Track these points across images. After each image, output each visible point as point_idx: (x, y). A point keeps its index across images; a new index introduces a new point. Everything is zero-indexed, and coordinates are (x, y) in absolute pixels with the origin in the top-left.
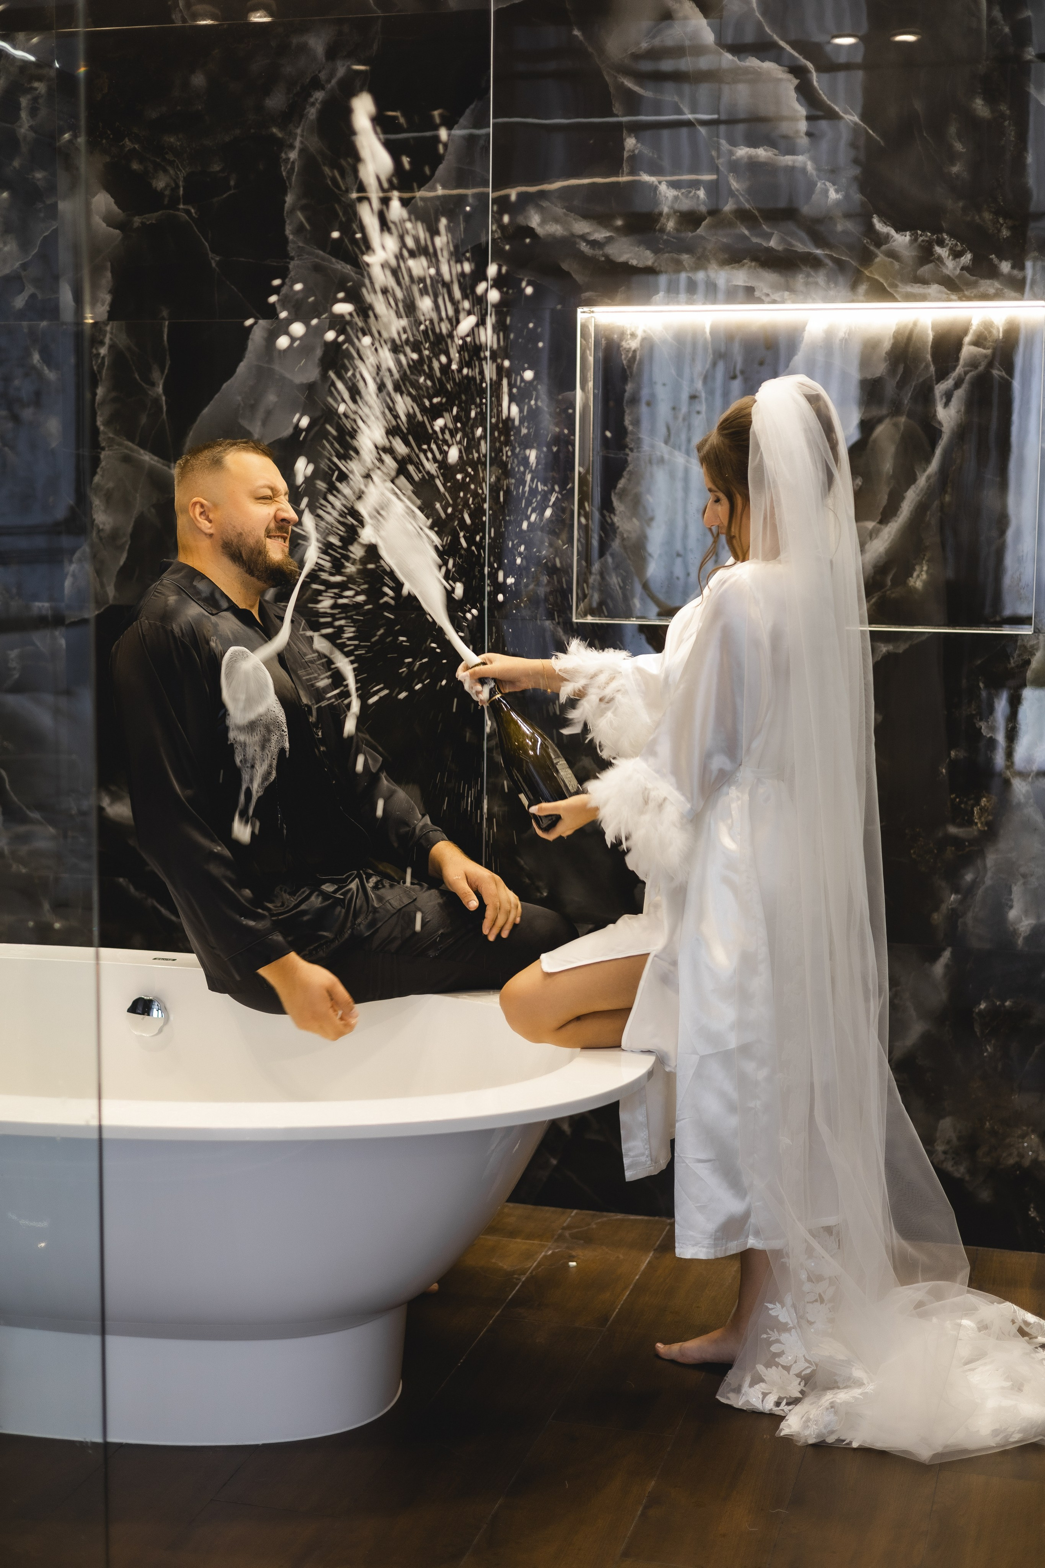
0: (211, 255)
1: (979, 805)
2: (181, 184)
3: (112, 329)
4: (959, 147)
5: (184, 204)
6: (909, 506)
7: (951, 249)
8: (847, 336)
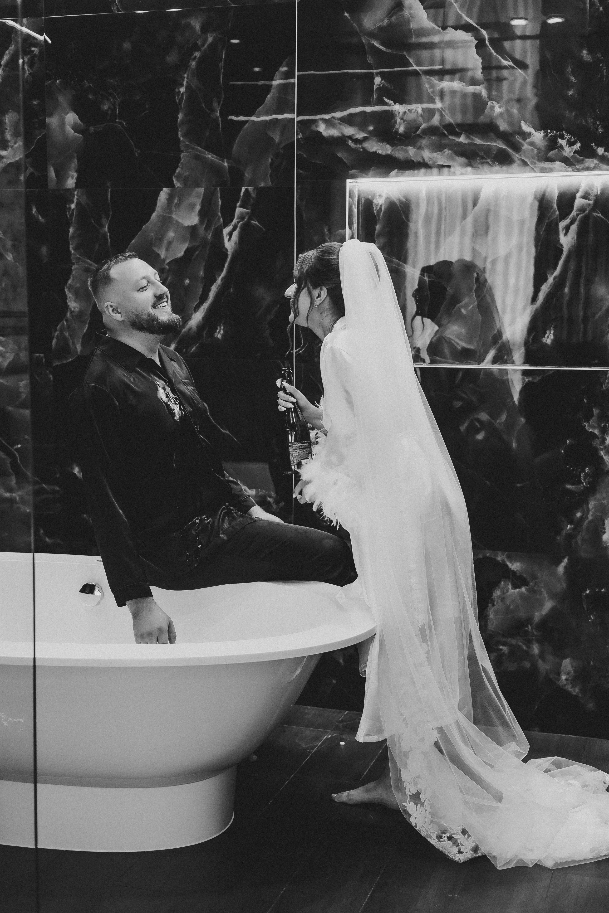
0: (135, 149)
1: (584, 472)
2: (117, 107)
3: (78, 193)
4: (573, 79)
5: (119, 120)
6: (543, 295)
7: (568, 141)
8: (506, 194)
